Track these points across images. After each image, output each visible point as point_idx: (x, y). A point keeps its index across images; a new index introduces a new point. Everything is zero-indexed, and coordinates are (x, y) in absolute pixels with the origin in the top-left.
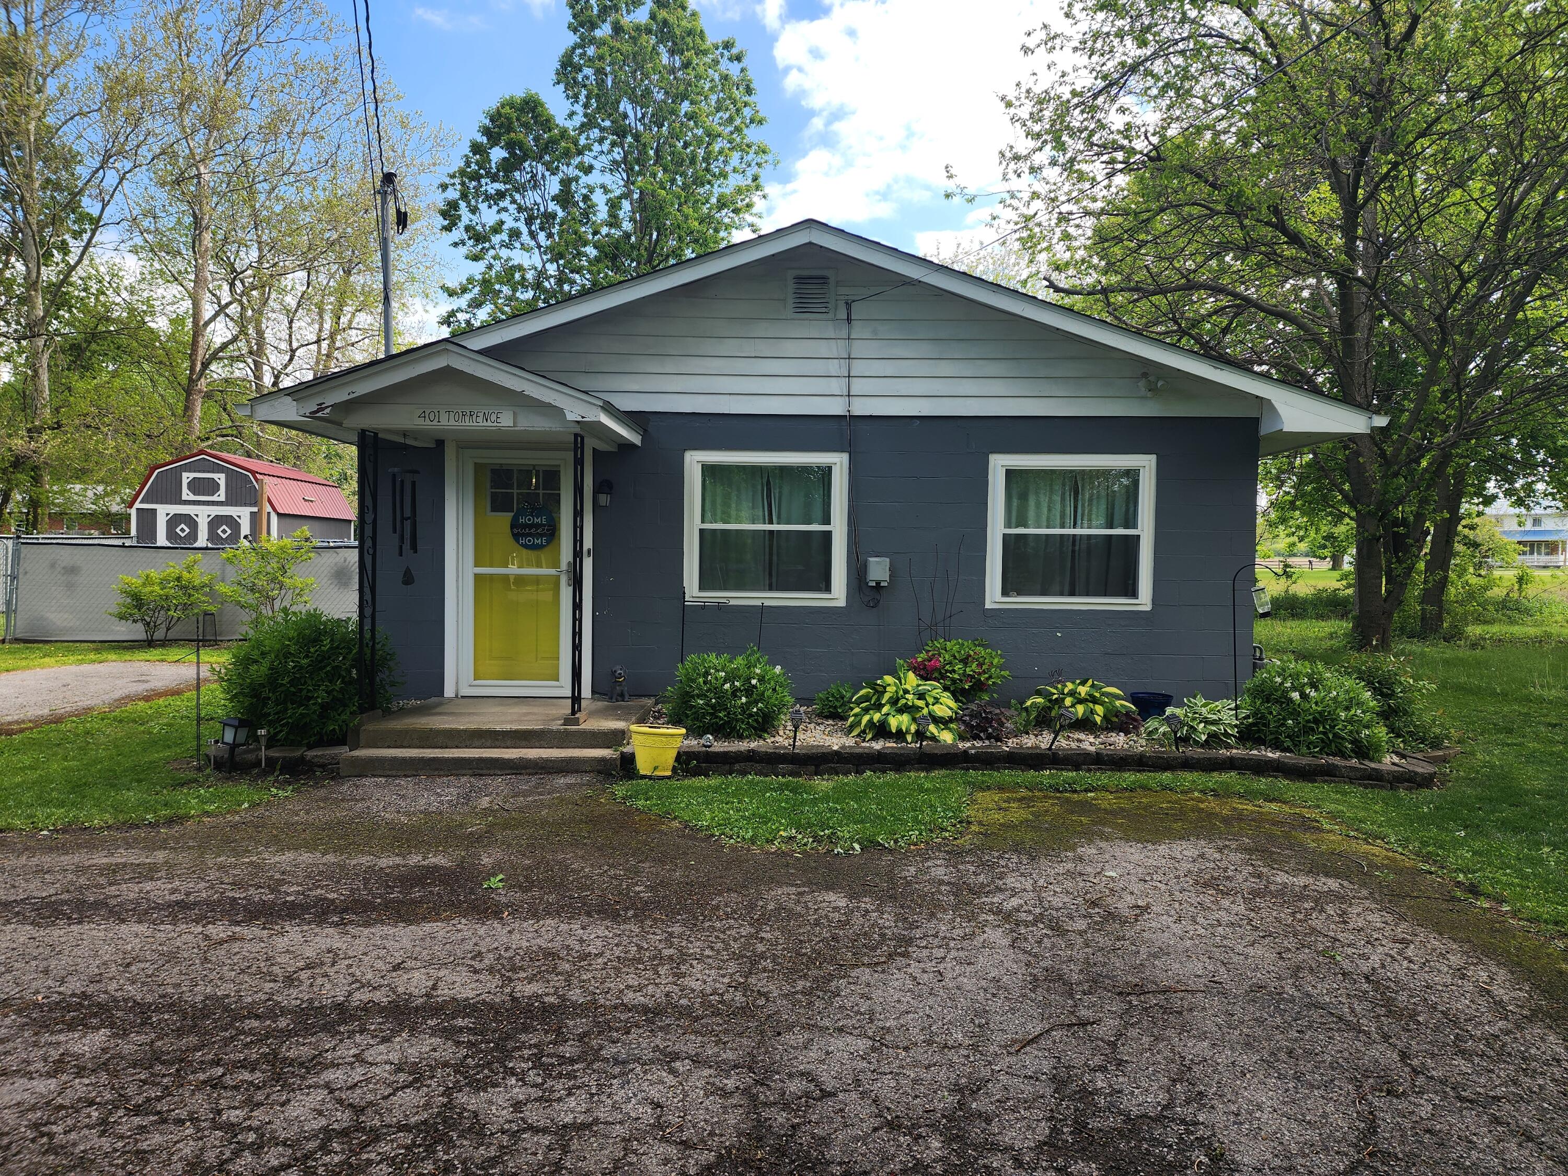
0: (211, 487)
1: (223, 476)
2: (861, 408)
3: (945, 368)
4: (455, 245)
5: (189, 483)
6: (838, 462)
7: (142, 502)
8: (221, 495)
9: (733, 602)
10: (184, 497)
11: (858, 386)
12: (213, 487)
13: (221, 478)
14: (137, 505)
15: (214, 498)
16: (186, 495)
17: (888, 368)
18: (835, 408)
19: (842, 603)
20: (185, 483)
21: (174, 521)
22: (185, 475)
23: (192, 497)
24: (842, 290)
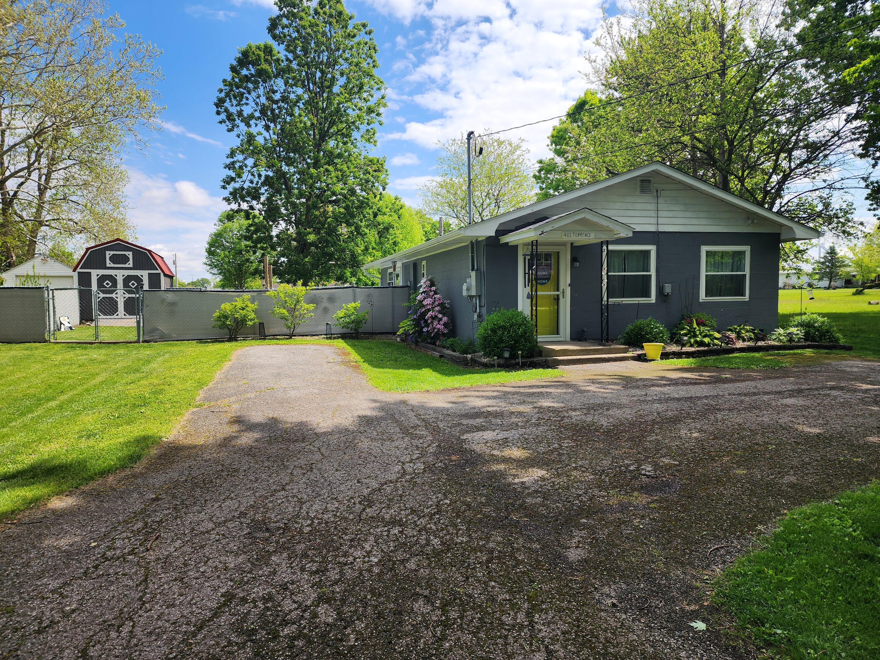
0: (124, 259)
1: (131, 253)
2: (662, 229)
3: (688, 214)
4: (220, 122)
5: (110, 258)
6: (652, 248)
7: (81, 268)
8: (130, 264)
9: (624, 302)
10: (108, 265)
11: (661, 221)
12: (125, 259)
13: (130, 254)
14: (79, 270)
15: (127, 265)
16: (109, 264)
17: (670, 214)
18: (652, 229)
19: (654, 301)
20: (108, 257)
21: (101, 280)
22: (107, 253)
23: (112, 265)
24: (655, 185)
